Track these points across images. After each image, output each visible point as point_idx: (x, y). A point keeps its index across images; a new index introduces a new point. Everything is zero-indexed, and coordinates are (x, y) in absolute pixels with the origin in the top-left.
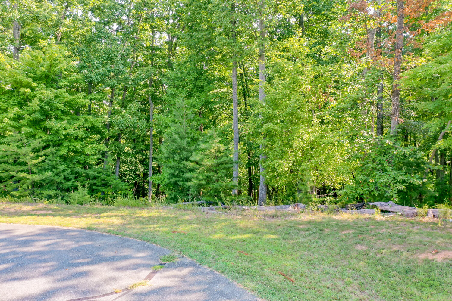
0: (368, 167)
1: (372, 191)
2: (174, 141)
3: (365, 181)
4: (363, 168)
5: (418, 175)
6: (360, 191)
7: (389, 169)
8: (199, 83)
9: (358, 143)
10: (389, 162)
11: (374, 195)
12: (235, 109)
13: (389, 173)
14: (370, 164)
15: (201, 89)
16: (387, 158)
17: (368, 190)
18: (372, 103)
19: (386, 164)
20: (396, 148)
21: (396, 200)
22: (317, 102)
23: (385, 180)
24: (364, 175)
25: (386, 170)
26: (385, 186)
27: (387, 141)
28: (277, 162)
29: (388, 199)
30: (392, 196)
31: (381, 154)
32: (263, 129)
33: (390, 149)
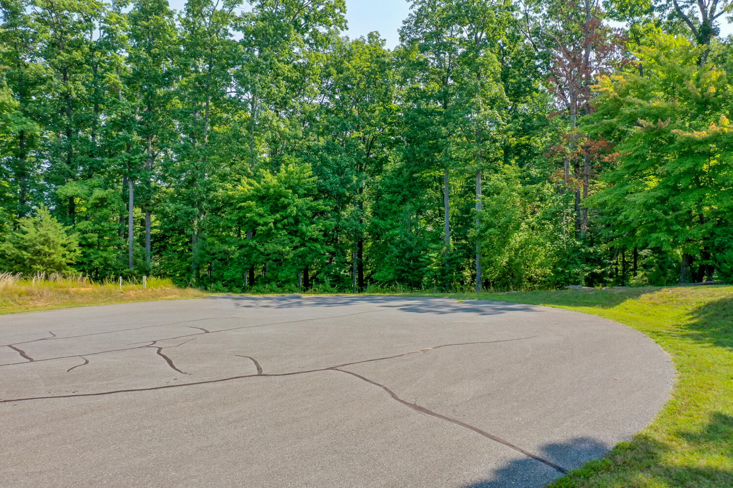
0: (564, 262)
1: (567, 278)
3: (562, 271)
5: (599, 267)
6: (559, 279)
7: (579, 262)
9: (556, 244)
10: (579, 258)
11: (569, 281)
13: (579, 265)
14: (565, 260)
17: (564, 278)
19: (577, 259)
20: (584, 248)
21: (583, 282)
22: (525, 212)
23: (577, 270)
24: (561, 267)
25: (577, 264)
26: (576, 274)
27: (577, 243)
28: (498, 258)
29: (578, 283)
30: (580, 281)
31: (574, 252)
32: (487, 233)
33: (579, 248)
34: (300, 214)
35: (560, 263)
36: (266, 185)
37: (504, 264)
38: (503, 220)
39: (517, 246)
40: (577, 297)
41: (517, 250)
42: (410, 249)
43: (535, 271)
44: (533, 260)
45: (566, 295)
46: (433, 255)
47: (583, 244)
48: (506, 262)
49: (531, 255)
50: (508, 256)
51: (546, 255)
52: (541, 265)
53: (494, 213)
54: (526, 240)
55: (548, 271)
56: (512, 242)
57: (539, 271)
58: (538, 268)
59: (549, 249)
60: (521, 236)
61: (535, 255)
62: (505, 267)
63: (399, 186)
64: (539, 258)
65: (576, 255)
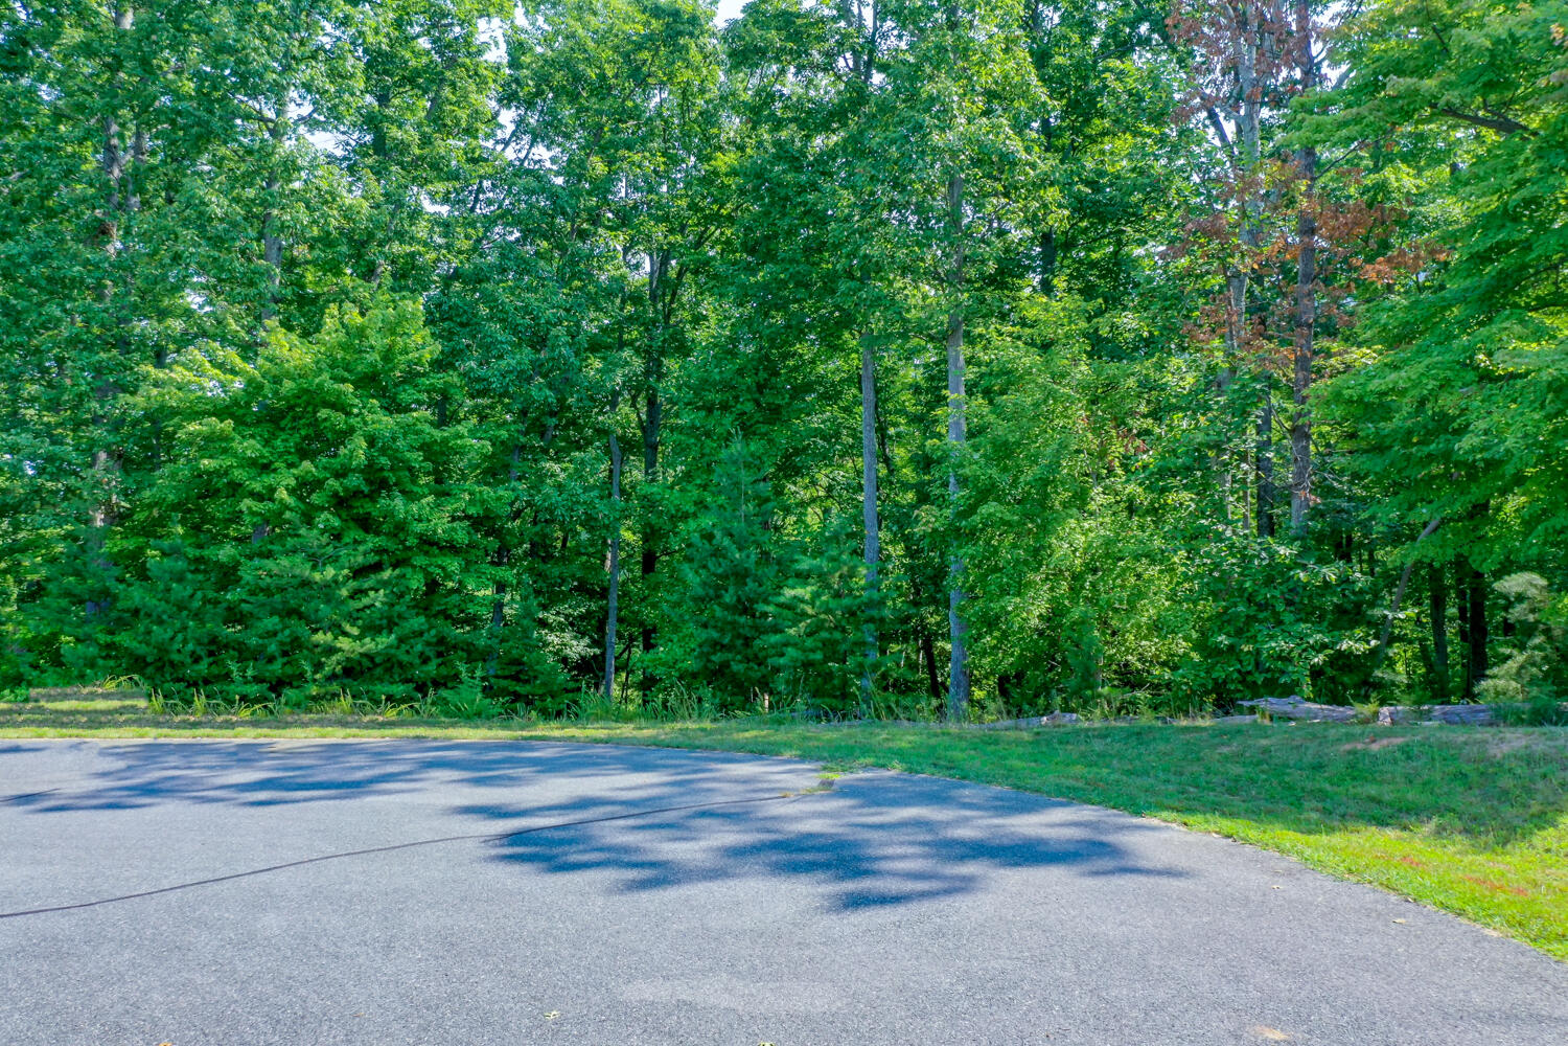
0: (1238, 615)
1: (1249, 673)
2: (718, 553)
3: (1231, 648)
4: (1225, 618)
5: (1359, 632)
6: (1218, 674)
7: (1288, 618)
8: (767, 398)
9: (1208, 555)
10: (1289, 603)
11: (1255, 683)
12: (870, 469)
13: (1289, 628)
14: (1241, 608)
15: (774, 414)
16: (1282, 593)
17: (1239, 672)
18: (1243, 457)
19: (1281, 607)
20: (1304, 567)
21: (1307, 690)
22: (1103, 454)
23: (1281, 644)
24: (1229, 635)
25: (1280, 623)
26: (1280, 658)
27: (1282, 550)
28: (1011, 603)
29: (1289, 690)
30: (1297, 683)
31: (1269, 581)
32: (976, 518)
33: (1290, 569)
34: (384, 461)
35: (1223, 620)
36: (275, 370)
37: (1034, 622)
38: (1030, 474)
39: (1078, 562)
40: (1319, 767)
41: (1076, 577)
42: (740, 575)
43: (1139, 647)
44: (1132, 609)
45: (1265, 751)
46: (799, 591)
47: (1299, 555)
48: (1040, 616)
49: (1125, 595)
50: (1047, 596)
51: (1174, 592)
52: (1158, 627)
53: (1003, 452)
54: (1108, 543)
55: (1182, 646)
56: (1061, 549)
57: (1150, 646)
58: (1145, 638)
59: (1185, 574)
60: (1090, 530)
61: (1138, 594)
62: (1041, 634)
63: (728, 386)
64: (1152, 602)
65: (1277, 593)
